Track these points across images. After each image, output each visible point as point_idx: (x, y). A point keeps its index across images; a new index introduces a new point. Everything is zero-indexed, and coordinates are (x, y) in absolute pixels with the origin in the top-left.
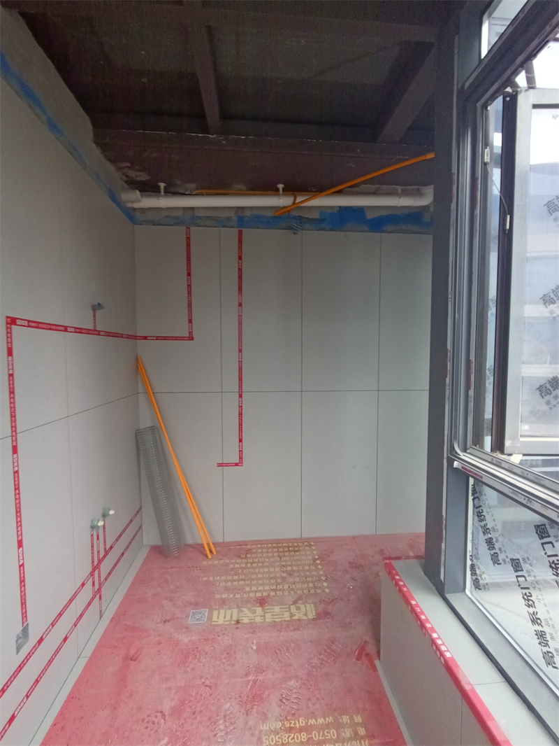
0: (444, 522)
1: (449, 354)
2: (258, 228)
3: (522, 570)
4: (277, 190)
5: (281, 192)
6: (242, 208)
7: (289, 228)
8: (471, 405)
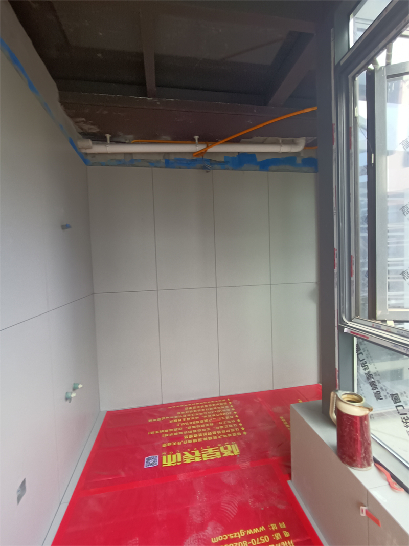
0: (337, 373)
1: (336, 252)
2: (180, 168)
3: (400, 402)
4: (194, 140)
5: (197, 141)
6: (168, 153)
7: (204, 168)
8: (353, 288)
